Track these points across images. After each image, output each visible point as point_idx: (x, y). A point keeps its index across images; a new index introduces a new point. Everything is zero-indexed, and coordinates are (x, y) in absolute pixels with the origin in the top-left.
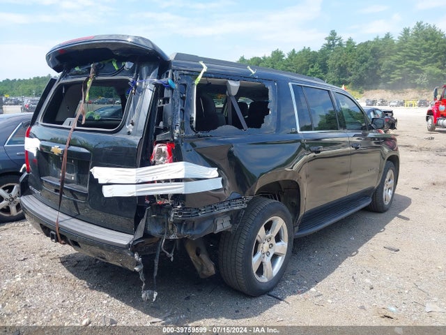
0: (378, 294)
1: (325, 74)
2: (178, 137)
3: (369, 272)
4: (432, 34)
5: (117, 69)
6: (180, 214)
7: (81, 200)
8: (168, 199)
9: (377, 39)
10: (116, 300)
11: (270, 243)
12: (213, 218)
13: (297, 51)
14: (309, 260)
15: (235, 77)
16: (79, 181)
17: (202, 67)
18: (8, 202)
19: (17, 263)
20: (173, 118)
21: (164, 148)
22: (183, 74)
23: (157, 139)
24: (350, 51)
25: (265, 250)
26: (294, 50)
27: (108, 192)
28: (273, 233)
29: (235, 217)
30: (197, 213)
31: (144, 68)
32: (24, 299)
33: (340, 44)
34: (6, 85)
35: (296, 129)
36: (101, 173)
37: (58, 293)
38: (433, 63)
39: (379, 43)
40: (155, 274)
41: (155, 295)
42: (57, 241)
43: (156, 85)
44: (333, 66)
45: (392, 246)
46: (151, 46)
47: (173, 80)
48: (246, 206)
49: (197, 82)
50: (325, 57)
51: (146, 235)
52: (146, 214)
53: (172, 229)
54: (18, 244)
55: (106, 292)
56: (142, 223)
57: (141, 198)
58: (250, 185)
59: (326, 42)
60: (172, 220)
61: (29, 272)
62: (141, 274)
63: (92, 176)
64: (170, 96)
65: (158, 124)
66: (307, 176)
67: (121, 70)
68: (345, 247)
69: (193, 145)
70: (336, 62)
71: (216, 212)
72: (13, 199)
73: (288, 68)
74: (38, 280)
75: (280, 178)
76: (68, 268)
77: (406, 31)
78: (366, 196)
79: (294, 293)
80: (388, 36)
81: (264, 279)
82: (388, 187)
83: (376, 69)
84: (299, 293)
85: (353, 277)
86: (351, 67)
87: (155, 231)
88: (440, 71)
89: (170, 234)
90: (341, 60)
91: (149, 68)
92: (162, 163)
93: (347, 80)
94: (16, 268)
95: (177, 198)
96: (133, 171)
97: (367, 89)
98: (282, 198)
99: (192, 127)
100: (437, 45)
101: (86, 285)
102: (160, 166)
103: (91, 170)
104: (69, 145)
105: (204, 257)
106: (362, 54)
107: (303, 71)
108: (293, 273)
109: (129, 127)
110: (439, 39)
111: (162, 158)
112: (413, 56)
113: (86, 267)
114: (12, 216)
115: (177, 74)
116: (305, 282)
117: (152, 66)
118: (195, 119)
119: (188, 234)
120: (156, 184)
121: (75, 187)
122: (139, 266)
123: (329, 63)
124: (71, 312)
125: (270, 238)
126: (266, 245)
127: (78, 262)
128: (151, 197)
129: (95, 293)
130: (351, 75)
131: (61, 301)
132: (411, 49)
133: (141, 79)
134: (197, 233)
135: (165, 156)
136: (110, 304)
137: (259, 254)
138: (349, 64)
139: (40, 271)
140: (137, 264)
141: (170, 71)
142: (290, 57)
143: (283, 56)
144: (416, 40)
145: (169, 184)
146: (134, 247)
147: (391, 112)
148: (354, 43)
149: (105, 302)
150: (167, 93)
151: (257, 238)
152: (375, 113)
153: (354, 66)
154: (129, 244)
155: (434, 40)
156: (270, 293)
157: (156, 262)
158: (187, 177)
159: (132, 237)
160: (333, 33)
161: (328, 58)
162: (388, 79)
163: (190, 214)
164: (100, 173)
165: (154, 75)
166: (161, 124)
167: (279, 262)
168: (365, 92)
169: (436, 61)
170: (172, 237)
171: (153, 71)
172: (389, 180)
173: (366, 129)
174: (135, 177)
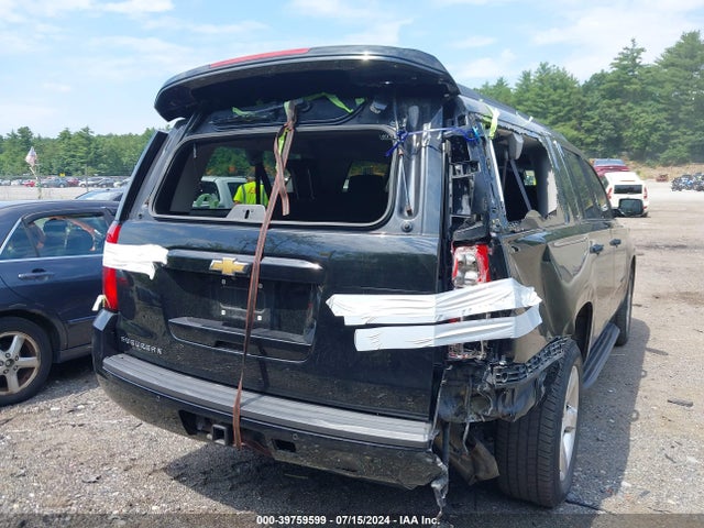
4: (561, 80)
6: (505, 376)
16: (280, 324)
18: (4, 368)
19: (88, 488)
23: (455, 239)
27: (364, 342)
30: (525, 372)
31: (413, 108)
38: (565, 121)
63: (330, 311)
68: (613, 407)
72: (11, 361)
77: (527, 76)
79: (603, 493)
80: (501, 83)
84: (612, 493)
88: (575, 133)
100: (569, 97)
104: (263, 256)
110: (572, 88)
112: (537, 112)
114: (11, 394)
119: (507, 412)
122: (442, 480)
132: (535, 101)
135: (479, 270)
140: (439, 476)
144: (541, 88)
150: (472, 153)
154: (430, 441)
155: (565, 88)
156: (569, 498)
159: (428, 426)
163: (516, 375)
164: (347, 306)
169: (570, 119)
170: (470, 420)
173: (608, 217)
174: (434, 309)
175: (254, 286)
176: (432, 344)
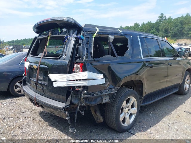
0: (181, 134)
1: (158, 33)
2: (85, 60)
3: (176, 123)
5: (60, 31)
6: (86, 94)
7: (45, 88)
8: (80, 88)
9: (182, 16)
10: (60, 132)
11: (129, 108)
12: (101, 97)
13: (145, 23)
14: (148, 116)
15: (112, 34)
16: (44, 80)
17: (97, 30)
18: (20, 88)
19: (21, 113)
20: (83, 52)
21: (79, 65)
22: (88, 33)
23: (76, 62)
24: (170, 22)
25: (126, 112)
26: (144, 23)
27: (55, 85)
28: (130, 104)
29: (111, 96)
30: (93, 94)
31: (71, 31)
32: (22, 129)
33: (165, 19)
34: (24, 41)
35: (141, 56)
36: (53, 76)
37: (36, 127)
39: (184, 18)
40: (76, 121)
41: (75, 130)
42: (35, 105)
43: (76, 38)
44: (162, 29)
45: (188, 111)
46: (74, 21)
47: (83, 36)
48: (117, 92)
49: (94, 36)
50: (158, 25)
51: (71, 103)
52: (71, 94)
53: (83, 101)
54: (23, 105)
55: (56, 128)
56: (69, 98)
57: (69, 87)
58: (119, 82)
59: (159, 18)
60: (82, 97)
61: (26, 118)
62: (69, 121)
63: (49, 77)
64: (81, 43)
65: (76, 55)
66: (146, 78)
67: (62, 32)
68: (165, 111)
69: (92, 64)
70: (164, 27)
71: (102, 94)
72: (22, 87)
73: (142, 30)
74: (29, 121)
75: (133, 79)
76: (41, 117)
78: (176, 88)
79: (140, 131)
80: (188, 15)
81: (126, 125)
82: (187, 83)
83: (182, 30)
84: (142, 132)
85: (169, 125)
86: (170, 29)
87: (75, 102)
89: (82, 103)
90: (166, 26)
91: (73, 31)
92: (78, 72)
93: (169, 35)
94: (21, 116)
95: (85, 87)
96: (65, 75)
97: (178, 39)
98: (135, 88)
99: (91, 56)
101: (48, 124)
102: (77, 73)
103: (48, 75)
104: (40, 64)
105: (98, 114)
106: (176, 23)
107: (148, 31)
108: (140, 122)
109: (64, 57)
111: (78, 70)
113: (49, 116)
114: (22, 94)
115: (85, 33)
116: (145, 126)
117: (74, 30)
118: (93, 53)
119: (89, 104)
120: (75, 81)
121: (42, 82)
123: (160, 28)
124: (40, 136)
125: (129, 106)
126: (127, 109)
127: (46, 114)
128: (73, 87)
129: (51, 128)
130: (170, 33)
131: (37, 131)
133: (70, 36)
134: (94, 103)
135: (79, 69)
136: (57, 133)
137: (123, 113)
138: (170, 28)
139: (30, 117)
140: (67, 116)
141: (82, 32)
142: (142, 26)
143: (139, 25)
145: (81, 81)
146: (66, 109)
147: (189, 49)
148: (172, 18)
149: (55, 132)
150: (80, 42)
151: (122, 106)
152: (181, 50)
153: (172, 29)
154: (63, 107)
156: (129, 131)
157: (76, 116)
158: (89, 78)
159: (65, 104)
160: (162, 14)
161: (159, 26)
162: (188, 34)
163: (90, 95)
165: (75, 34)
166: (78, 55)
167: (133, 117)
168: (177, 40)
170: (83, 105)
171: (75, 32)
172: (187, 80)
173: (175, 57)
174: (66, 78)
175: (38, 70)
176: (66, 86)
